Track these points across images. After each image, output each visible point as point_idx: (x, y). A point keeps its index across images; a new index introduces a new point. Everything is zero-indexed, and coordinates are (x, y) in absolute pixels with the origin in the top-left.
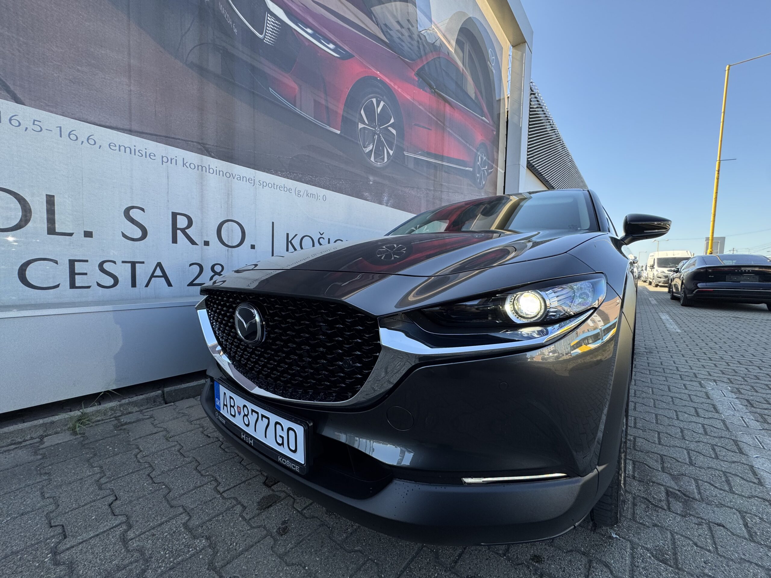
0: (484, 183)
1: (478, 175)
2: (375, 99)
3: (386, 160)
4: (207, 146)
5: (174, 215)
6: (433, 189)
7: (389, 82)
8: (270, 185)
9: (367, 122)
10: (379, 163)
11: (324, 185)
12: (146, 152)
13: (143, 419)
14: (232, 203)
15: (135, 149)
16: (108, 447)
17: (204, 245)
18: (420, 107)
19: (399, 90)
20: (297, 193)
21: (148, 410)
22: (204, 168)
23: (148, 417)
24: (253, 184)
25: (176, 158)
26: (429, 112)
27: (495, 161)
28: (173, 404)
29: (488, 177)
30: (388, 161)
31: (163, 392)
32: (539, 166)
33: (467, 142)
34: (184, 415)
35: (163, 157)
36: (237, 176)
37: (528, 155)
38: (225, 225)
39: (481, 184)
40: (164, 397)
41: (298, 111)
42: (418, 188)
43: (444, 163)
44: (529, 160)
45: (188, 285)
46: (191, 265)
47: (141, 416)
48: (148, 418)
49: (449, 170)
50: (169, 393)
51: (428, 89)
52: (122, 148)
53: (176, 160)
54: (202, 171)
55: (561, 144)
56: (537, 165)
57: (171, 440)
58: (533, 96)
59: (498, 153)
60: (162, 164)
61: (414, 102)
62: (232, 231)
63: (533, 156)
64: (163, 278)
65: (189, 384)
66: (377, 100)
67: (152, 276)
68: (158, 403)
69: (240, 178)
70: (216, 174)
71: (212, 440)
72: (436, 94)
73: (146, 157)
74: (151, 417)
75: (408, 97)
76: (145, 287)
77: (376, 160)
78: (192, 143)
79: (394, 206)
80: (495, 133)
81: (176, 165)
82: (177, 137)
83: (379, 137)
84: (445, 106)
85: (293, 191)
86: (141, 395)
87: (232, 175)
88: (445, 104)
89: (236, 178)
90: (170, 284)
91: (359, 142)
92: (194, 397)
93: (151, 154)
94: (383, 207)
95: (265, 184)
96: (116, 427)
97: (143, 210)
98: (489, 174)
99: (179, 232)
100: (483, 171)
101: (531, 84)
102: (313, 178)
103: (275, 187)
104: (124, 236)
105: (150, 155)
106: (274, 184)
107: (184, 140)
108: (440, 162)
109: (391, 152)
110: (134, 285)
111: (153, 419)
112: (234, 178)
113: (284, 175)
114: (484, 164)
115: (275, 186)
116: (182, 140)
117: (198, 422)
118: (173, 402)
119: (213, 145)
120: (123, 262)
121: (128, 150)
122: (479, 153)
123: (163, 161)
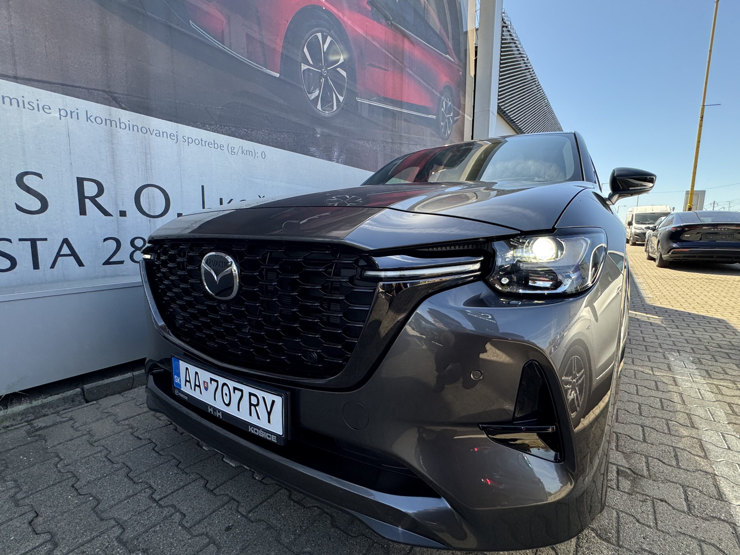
0: (449, 132)
1: (442, 124)
2: (320, 34)
3: (335, 108)
4: (116, 95)
5: (80, 181)
6: (391, 141)
7: (336, 12)
8: (197, 142)
9: (311, 62)
10: (327, 112)
11: (262, 140)
12: (38, 104)
13: (61, 422)
14: (151, 164)
15: (23, 101)
16: (21, 457)
17: (120, 216)
18: (375, 43)
19: (349, 23)
20: (230, 150)
21: (66, 411)
22: (113, 123)
23: (66, 419)
24: (176, 141)
25: (77, 111)
26: (386, 49)
27: (461, 107)
28: (95, 402)
29: (454, 126)
30: (337, 109)
31: (83, 390)
32: (511, 111)
33: (429, 85)
34: (109, 414)
35: (60, 110)
36: (155, 132)
37: (499, 100)
38: (145, 191)
39: (445, 134)
40: (84, 395)
41: (227, 49)
42: (373, 141)
43: (404, 111)
44: (500, 105)
45: (104, 264)
46: (105, 240)
47: (58, 419)
48: (67, 421)
49: (408, 119)
50: (90, 390)
51: (383, 21)
52: (7, 100)
53: (77, 113)
54: (111, 126)
55: (537, 86)
56: (509, 111)
57: (96, 444)
58: (505, 29)
59: (465, 97)
60: (60, 119)
61: (367, 38)
62: (153, 197)
63: (505, 101)
64: (72, 257)
65: (113, 378)
66: (322, 35)
67: (58, 255)
68: (78, 403)
69: (159, 133)
70: (129, 130)
71: (144, 442)
72: (393, 27)
73: (39, 110)
74: (71, 419)
75: (360, 31)
76: (51, 268)
77: (324, 108)
78: (96, 92)
79: (346, 163)
80: (461, 73)
81: (78, 119)
82: (76, 85)
83: (326, 81)
84: (403, 42)
85: (225, 148)
86: (57, 394)
87: (148, 131)
88: (404, 39)
89: (154, 134)
90: (80, 264)
91: (302, 86)
92: (119, 393)
93: (45, 107)
94: (333, 164)
95: (190, 140)
96: (29, 433)
97: (40, 176)
98: (455, 122)
99: (87, 200)
100: (448, 118)
101: (503, 14)
102: (249, 132)
103: (203, 144)
104: (19, 208)
105: (43, 108)
106: (202, 140)
107: (87, 89)
108: (399, 110)
109: (341, 99)
110: (36, 266)
111: (73, 422)
112: (152, 134)
113: (213, 129)
114: (449, 110)
115: (203, 142)
116: (83, 88)
117: (127, 422)
118: (96, 400)
119: (123, 94)
120: (20, 240)
121: (14, 102)
122: (443, 98)
123: (60, 115)
